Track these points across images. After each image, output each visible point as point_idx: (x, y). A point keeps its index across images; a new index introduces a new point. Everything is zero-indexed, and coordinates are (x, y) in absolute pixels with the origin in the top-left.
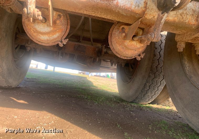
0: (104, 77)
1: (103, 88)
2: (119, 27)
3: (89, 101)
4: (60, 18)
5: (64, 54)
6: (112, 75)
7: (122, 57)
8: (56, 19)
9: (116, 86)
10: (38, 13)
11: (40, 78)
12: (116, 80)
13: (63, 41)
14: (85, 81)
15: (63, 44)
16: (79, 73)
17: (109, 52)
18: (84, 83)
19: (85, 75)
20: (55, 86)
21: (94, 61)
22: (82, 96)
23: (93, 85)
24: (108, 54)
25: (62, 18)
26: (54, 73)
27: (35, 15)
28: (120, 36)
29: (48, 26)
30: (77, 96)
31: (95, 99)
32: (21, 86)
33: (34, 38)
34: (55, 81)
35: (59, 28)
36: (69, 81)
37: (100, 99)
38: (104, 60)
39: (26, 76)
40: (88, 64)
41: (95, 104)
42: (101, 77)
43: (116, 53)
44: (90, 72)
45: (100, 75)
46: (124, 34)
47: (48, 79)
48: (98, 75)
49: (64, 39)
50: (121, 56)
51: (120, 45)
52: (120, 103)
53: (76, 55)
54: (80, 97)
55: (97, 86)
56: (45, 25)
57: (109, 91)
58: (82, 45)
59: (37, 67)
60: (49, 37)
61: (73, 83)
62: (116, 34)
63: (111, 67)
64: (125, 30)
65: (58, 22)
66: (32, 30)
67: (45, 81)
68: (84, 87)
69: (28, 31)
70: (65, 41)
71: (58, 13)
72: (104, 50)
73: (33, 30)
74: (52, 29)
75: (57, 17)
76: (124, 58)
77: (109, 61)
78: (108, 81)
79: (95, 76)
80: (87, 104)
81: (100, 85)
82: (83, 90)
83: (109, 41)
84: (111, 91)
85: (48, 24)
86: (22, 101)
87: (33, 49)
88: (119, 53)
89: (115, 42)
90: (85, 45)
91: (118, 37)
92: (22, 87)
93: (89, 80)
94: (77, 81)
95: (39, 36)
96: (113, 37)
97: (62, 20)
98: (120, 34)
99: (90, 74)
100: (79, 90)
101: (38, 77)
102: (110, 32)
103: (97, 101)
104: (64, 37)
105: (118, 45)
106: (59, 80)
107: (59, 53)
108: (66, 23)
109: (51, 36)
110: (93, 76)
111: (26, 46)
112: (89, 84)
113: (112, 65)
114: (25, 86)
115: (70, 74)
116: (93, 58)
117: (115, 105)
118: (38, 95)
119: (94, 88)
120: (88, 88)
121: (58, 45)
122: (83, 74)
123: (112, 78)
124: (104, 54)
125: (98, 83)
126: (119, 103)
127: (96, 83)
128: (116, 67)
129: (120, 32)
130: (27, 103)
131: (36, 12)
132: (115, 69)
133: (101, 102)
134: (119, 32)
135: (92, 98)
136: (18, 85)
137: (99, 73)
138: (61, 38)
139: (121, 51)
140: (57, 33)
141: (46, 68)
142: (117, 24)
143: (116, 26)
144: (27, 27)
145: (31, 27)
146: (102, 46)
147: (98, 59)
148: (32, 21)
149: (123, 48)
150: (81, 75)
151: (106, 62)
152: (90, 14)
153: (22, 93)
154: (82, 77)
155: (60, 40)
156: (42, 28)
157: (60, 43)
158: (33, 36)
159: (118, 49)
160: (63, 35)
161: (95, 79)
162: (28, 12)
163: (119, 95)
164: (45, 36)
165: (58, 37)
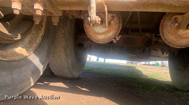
0: (154, 65)
1: (153, 77)
2: (171, 17)
3: (141, 90)
4: (114, 19)
5: (115, 47)
6: (162, 63)
7: (175, 47)
8: (110, 20)
9: (169, 75)
10: (98, 19)
11: (94, 69)
12: (168, 69)
13: (116, 38)
14: (134, 71)
15: (117, 41)
16: (127, 63)
17: (160, 41)
18: (133, 73)
19: (133, 65)
20: (107, 76)
21: (144, 51)
22: (133, 85)
23: (143, 74)
24: (159, 42)
25: (115, 19)
26: (105, 65)
27: (96, 21)
28: (173, 27)
29: (104, 27)
30: (129, 85)
31: (147, 88)
32: (81, 77)
33: (94, 38)
34: (107, 71)
35: (113, 27)
36: (119, 71)
37: (152, 88)
38: (154, 49)
39: (85, 69)
40: (138, 54)
41: (147, 93)
42: (151, 65)
43: (169, 43)
44: (139, 62)
45: (149, 64)
46: (177, 24)
47: (100, 70)
48: (147, 64)
49: (117, 36)
50: (175, 45)
51: (173, 35)
52: (174, 92)
53: (125, 47)
54: (132, 85)
55: (147, 75)
56: (102, 26)
57: (161, 80)
58: (131, 37)
59: (90, 60)
60: (105, 36)
61: (123, 72)
62: (168, 25)
63: (162, 55)
64: (177, 20)
65: (112, 22)
66: (91, 32)
67: (99, 72)
68: (134, 76)
69: (88, 33)
70: (118, 38)
71: (112, 15)
72: (154, 39)
73: (93, 32)
74: (107, 29)
75: (111, 19)
76: (177, 47)
77: (160, 49)
78: (158, 70)
79: (144, 64)
80: (139, 92)
81: (150, 74)
82: (133, 79)
83: (161, 32)
84: (162, 80)
85: (104, 25)
86: (84, 89)
87: (89, 46)
88: (172, 43)
89: (167, 33)
90: (134, 37)
91: (170, 28)
92: (83, 78)
93: (138, 69)
94: (126, 70)
95: (97, 37)
96: (165, 28)
97: (115, 20)
98: (172, 25)
99: (139, 64)
100: (129, 79)
101: (92, 69)
102: (161, 24)
103: (148, 90)
104: (117, 34)
105: (170, 35)
106: (110, 70)
107: (110, 47)
108: (119, 22)
109: (106, 35)
110: (141, 65)
111: (84, 44)
112: (138, 73)
113: (163, 54)
114: (84, 77)
115: (119, 64)
116: (143, 48)
117: (169, 94)
118: (96, 84)
119: (144, 78)
120: (138, 77)
121: (112, 41)
122: (131, 63)
123: (162, 66)
124: (154, 43)
125: (147, 72)
126: (172, 92)
127: (146, 73)
128: (167, 55)
129: (173, 23)
130: (89, 91)
131: (97, 19)
132: (167, 57)
133: (153, 91)
134: (171, 23)
135: (143, 86)
136: (79, 76)
137: (148, 62)
138: (114, 36)
139: (174, 41)
140: (111, 32)
141: (98, 60)
142: (169, 14)
143: (167, 16)
144: (88, 30)
145: (90, 30)
146: (151, 35)
147: (148, 49)
148: (92, 26)
149: (176, 37)
150: (130, 65)
151: (155, 51)
152: (141, 11)
153: (83, 82)
154: (130, 67)
155: (113, 37)
156: (99, 29)
157: (114, 40)
158: (92, 37)
159: (171, 39)
160: (116, 32)
161: (144, 68)
162: (91, 20)
163: (172, 84)
164: (101, 36)
165: (112, 35)
